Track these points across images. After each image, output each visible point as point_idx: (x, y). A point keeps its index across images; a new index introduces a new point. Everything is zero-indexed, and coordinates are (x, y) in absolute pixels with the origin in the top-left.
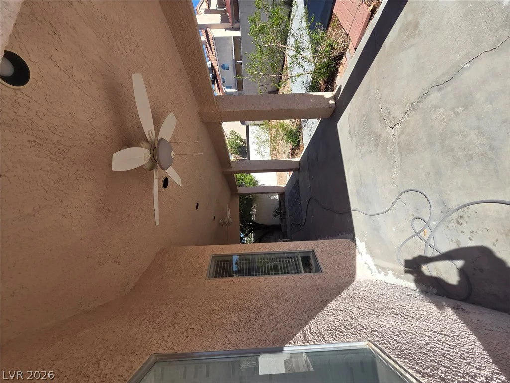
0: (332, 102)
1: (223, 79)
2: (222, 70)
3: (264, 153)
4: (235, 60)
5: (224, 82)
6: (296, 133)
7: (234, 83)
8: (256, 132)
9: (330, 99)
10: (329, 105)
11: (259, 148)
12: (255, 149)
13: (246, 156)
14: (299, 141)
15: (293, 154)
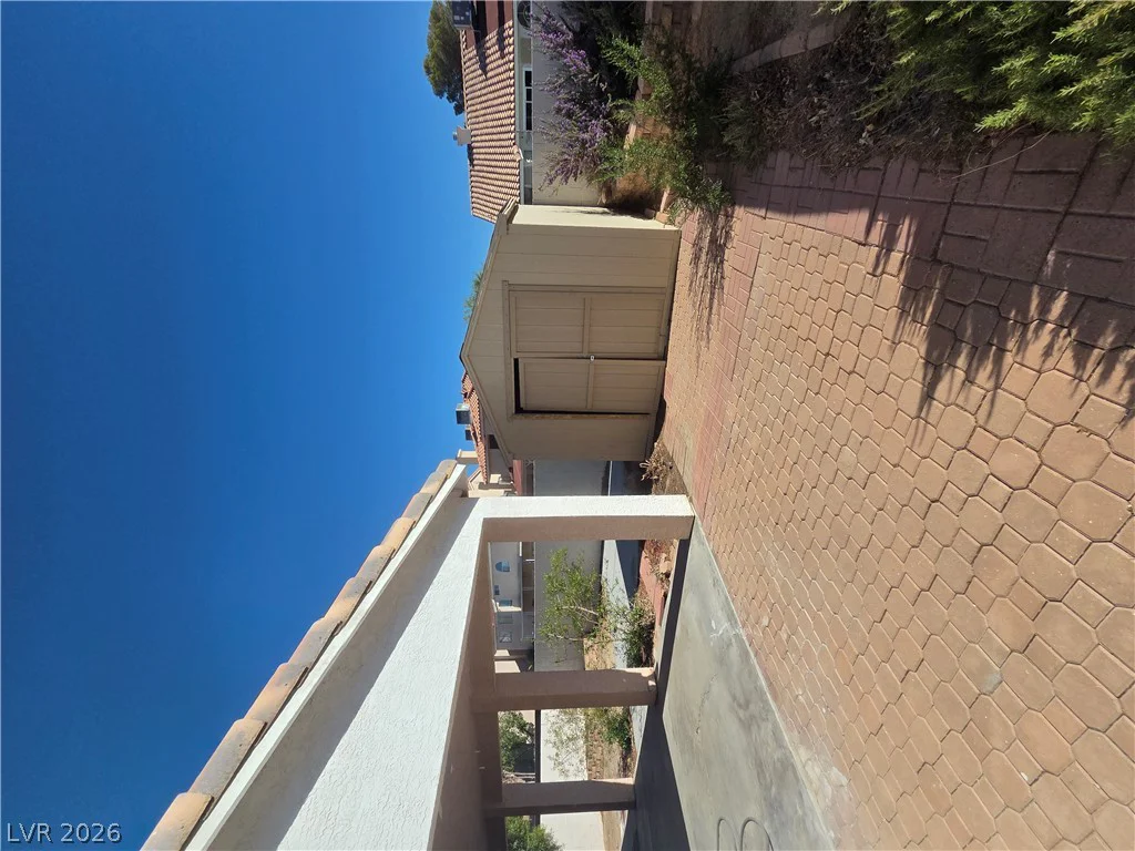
0: (652, 683)
1: (496, 587)
2: (497, 572)
3: (567, 766)
4: (524, 557)
5: (497, 593)
6: (621, 723)
7: (517, 593)
8: (553, 720)
9: (649, 678)
10: (649, 687)
11: (557, 755)
12: (550, 757)
13: (532, 775)
14: (629, 739)
15: (625, 769)
